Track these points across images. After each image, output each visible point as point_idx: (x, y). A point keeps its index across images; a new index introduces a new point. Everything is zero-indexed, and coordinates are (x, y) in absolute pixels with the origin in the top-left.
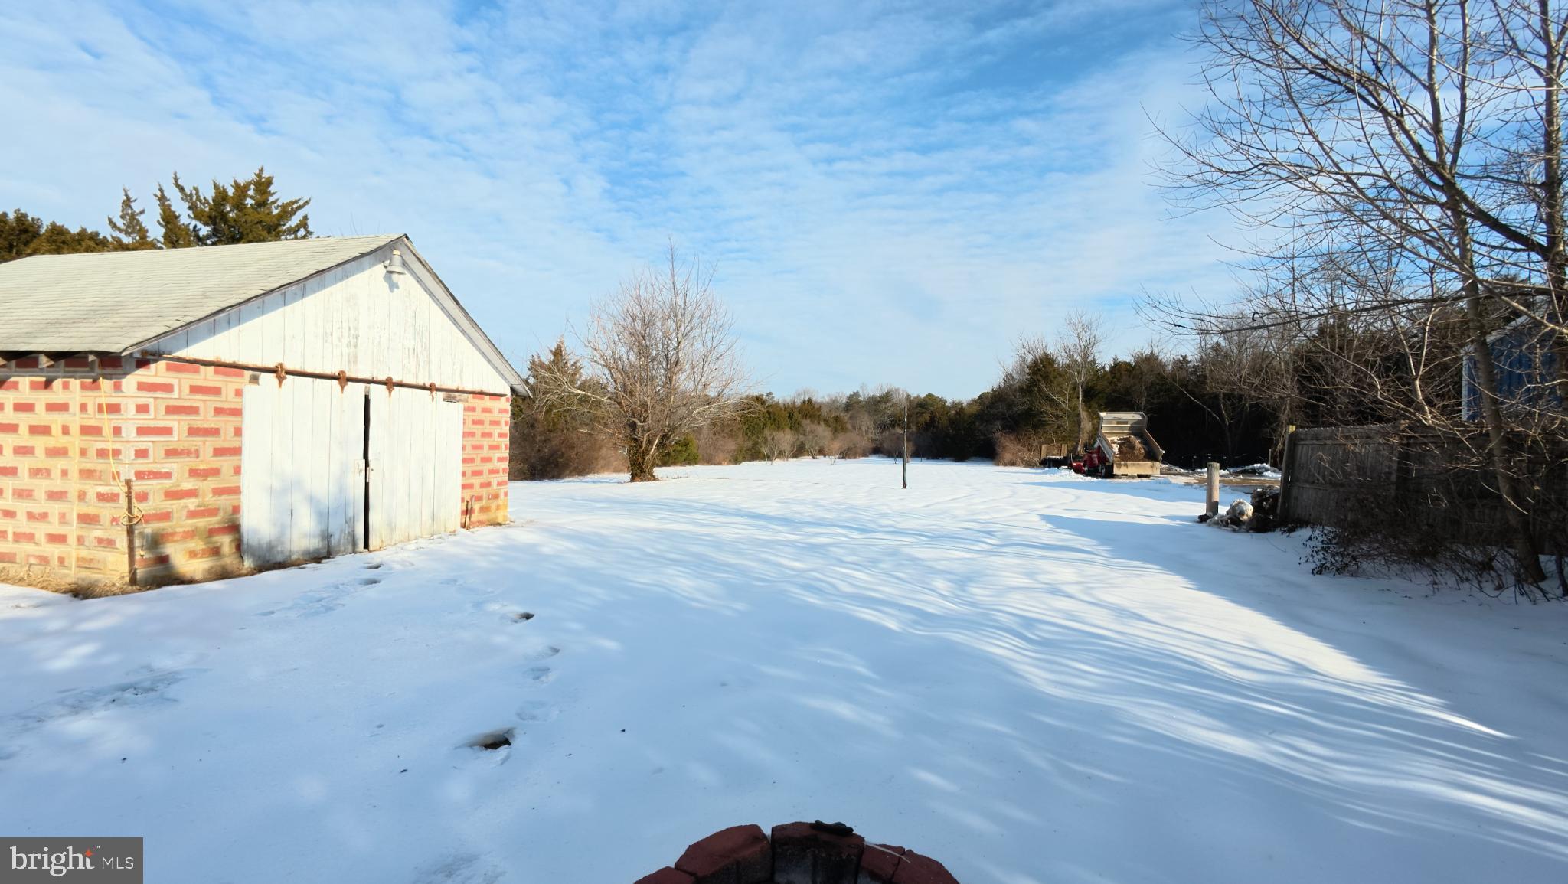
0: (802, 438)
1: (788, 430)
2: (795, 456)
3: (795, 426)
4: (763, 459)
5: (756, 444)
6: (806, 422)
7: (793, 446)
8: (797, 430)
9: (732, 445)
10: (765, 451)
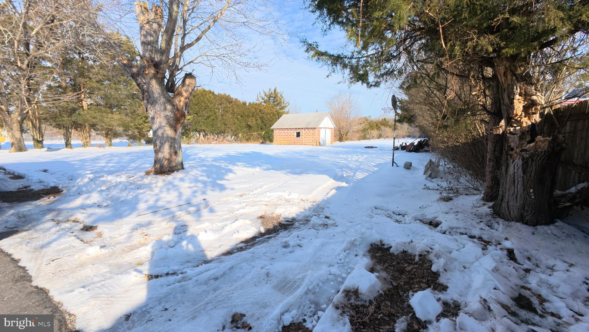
0: (381, 132)
1: (376, 130)
2: (378, 138)
3: (378, 128)
4: (367, 139)
5: (365, 134)
6: (382, 127)
7: (377, 135)
8: (379, 130)
9: (358, 135)
10: (368, 136)
